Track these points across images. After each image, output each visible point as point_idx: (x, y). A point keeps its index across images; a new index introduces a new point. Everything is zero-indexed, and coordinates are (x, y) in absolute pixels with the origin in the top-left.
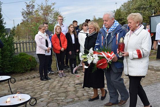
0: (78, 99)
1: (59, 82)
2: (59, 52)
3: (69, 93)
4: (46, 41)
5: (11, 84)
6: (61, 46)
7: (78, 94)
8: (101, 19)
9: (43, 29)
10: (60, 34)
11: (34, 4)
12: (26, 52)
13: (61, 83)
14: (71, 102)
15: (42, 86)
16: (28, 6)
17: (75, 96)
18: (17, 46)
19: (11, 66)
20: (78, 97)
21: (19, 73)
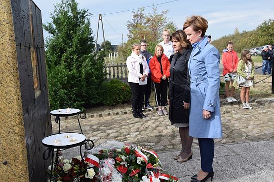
0: (172, 147)
1: (155, 122)
2: (159, 81)
3: (162, 138)
4: (141, 65)
5: (80, 120)
6: (162, 73)
7: (174, 141)
8: (246, 33)
9: (137, 48)
10: (161, 57)
11: (143, 12)
12: (121, 79)
13: (157, 123)
14: (162, 150)
15: (130, 126)
16: (135, 16)
17: (169, 143)
18: (110, 70)
19: (99, 96)
20: (173, 145)
21: (108, 105)
